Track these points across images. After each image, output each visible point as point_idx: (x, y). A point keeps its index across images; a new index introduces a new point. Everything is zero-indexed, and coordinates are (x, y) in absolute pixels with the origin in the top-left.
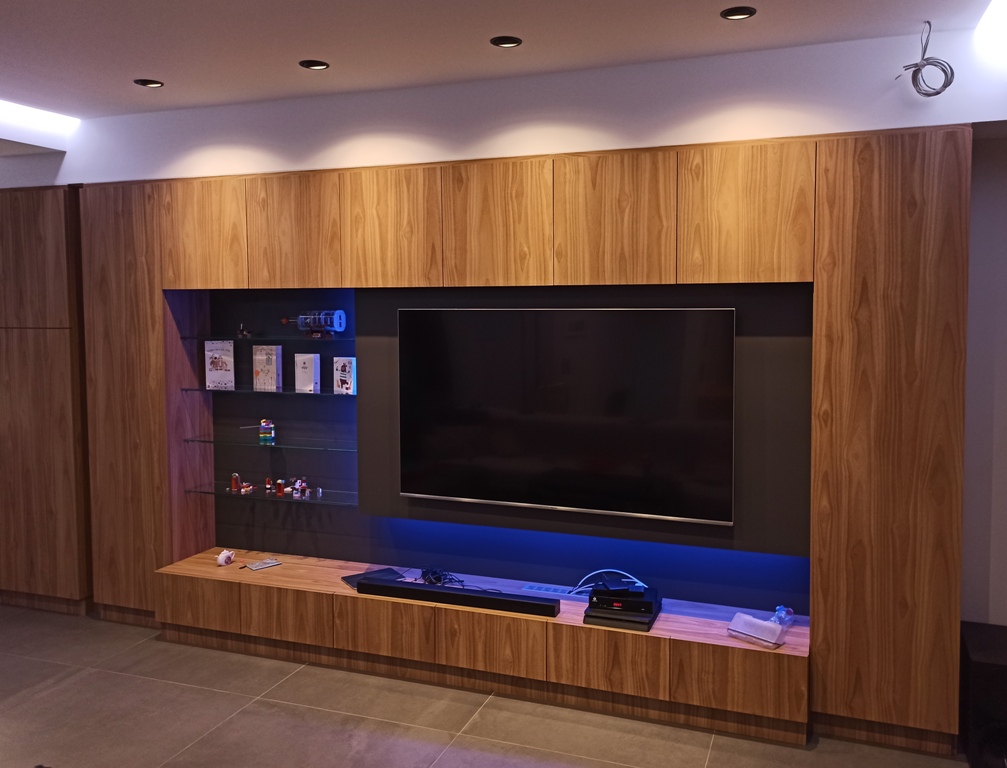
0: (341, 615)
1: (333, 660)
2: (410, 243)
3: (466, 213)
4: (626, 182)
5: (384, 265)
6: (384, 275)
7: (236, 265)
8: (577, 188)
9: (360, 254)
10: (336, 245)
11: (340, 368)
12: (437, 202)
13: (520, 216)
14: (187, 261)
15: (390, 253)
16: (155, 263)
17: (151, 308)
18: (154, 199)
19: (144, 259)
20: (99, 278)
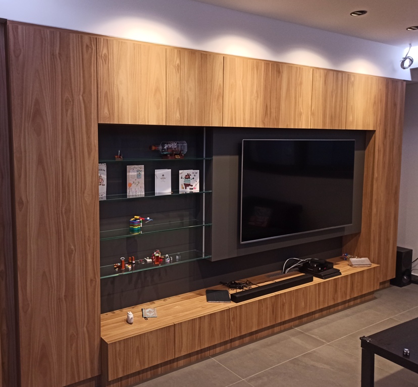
0: (234, 318)
2: (257, 103)
4: (334, 84)
7: (158, 108)
8: (320, 84)
9: (233, 107)
10: (221, 100)
12: (269, 82)
14: (120, 102)
15: (247, 108)
16: (91, 102)
17: (87, 138)
18: (92, 49)
19: (81, 98)
20: (32, 111)
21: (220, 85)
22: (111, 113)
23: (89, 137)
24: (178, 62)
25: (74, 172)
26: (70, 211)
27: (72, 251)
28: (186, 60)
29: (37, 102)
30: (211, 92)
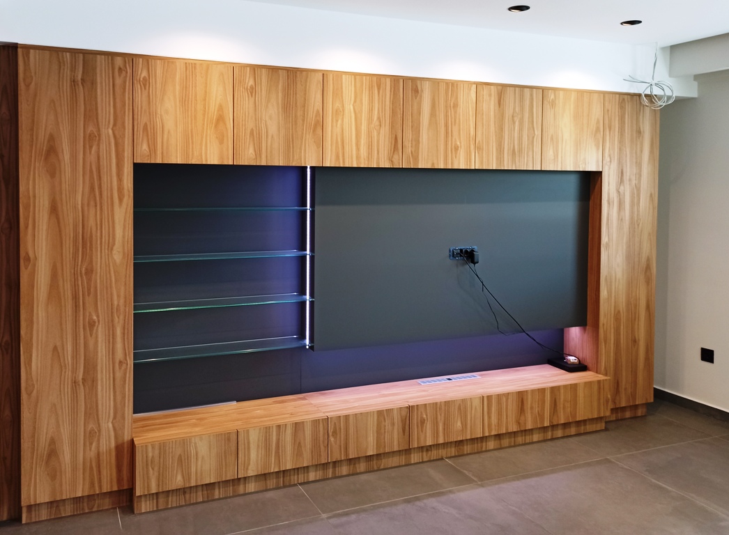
0: (335, 433)
2: (379, 134)
3: (420, 115)
4: (517, 105)
5: (358, 149)
6: (358, 157)
7: (221, 142)
8: (490, 105)
9: (339, 140)
10: (319, 131)
12: (400, 105)
13: (455, 121)
14: (165, 136)
15: (363, 141)
16: (125, 137)
17: (118, 181)
18: (127, 72)
19: (110, 131)
20: (45, 148)
21: (318, 111)
22: (153, 149)
23: (120, 179)
24: (251, 82)
25: (99, 223)
26: (92, 271)
27: (94, 322)
28: (264, 80)
29: (52, 139)
30: (303, 121)
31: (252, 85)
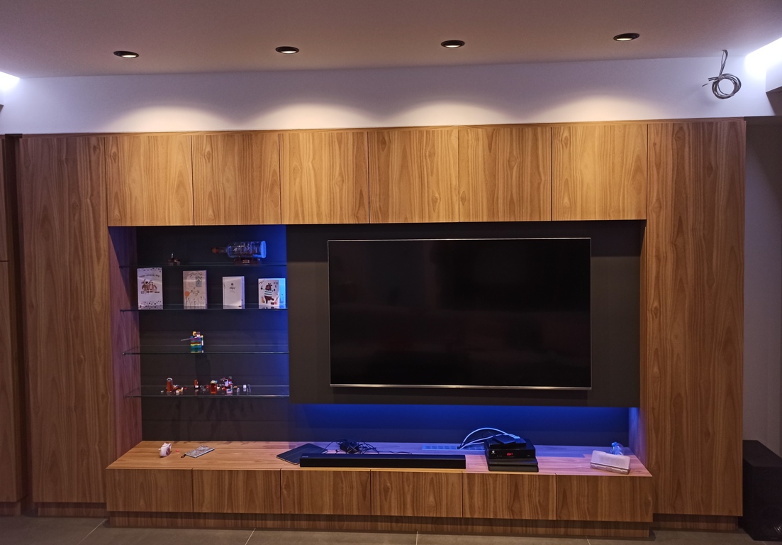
0: (287, 486)
1: (278, 523)
2: (341, 190)
3: (388, 167)
4: (514, 148)
5: (319, 206)
6: (319, 214)
7: (182, 205)
8: (477, 150)
9: (298, 198)
10: (277, 190)
11: (264, 287)
12: (364, 159)
13: (432, 171)
14: (133, 203)
15: (324, 198)
16: (100, 204)
17: (96, 243)
18: (100, 150)
19: (89, 200)
20: (41, 217)
21: (275, 171)
22: (123, 214)
24: (208, 149)
25: (82, 278)
26: (79, 318)
27: (82, 360)
28: (220, 145)
29: (46, 210)
30: (260, 181)
31: (209, 151)
